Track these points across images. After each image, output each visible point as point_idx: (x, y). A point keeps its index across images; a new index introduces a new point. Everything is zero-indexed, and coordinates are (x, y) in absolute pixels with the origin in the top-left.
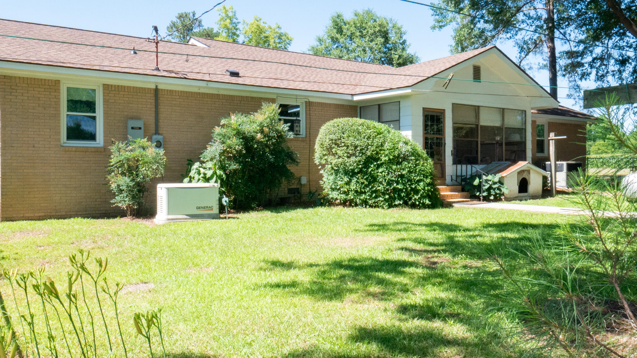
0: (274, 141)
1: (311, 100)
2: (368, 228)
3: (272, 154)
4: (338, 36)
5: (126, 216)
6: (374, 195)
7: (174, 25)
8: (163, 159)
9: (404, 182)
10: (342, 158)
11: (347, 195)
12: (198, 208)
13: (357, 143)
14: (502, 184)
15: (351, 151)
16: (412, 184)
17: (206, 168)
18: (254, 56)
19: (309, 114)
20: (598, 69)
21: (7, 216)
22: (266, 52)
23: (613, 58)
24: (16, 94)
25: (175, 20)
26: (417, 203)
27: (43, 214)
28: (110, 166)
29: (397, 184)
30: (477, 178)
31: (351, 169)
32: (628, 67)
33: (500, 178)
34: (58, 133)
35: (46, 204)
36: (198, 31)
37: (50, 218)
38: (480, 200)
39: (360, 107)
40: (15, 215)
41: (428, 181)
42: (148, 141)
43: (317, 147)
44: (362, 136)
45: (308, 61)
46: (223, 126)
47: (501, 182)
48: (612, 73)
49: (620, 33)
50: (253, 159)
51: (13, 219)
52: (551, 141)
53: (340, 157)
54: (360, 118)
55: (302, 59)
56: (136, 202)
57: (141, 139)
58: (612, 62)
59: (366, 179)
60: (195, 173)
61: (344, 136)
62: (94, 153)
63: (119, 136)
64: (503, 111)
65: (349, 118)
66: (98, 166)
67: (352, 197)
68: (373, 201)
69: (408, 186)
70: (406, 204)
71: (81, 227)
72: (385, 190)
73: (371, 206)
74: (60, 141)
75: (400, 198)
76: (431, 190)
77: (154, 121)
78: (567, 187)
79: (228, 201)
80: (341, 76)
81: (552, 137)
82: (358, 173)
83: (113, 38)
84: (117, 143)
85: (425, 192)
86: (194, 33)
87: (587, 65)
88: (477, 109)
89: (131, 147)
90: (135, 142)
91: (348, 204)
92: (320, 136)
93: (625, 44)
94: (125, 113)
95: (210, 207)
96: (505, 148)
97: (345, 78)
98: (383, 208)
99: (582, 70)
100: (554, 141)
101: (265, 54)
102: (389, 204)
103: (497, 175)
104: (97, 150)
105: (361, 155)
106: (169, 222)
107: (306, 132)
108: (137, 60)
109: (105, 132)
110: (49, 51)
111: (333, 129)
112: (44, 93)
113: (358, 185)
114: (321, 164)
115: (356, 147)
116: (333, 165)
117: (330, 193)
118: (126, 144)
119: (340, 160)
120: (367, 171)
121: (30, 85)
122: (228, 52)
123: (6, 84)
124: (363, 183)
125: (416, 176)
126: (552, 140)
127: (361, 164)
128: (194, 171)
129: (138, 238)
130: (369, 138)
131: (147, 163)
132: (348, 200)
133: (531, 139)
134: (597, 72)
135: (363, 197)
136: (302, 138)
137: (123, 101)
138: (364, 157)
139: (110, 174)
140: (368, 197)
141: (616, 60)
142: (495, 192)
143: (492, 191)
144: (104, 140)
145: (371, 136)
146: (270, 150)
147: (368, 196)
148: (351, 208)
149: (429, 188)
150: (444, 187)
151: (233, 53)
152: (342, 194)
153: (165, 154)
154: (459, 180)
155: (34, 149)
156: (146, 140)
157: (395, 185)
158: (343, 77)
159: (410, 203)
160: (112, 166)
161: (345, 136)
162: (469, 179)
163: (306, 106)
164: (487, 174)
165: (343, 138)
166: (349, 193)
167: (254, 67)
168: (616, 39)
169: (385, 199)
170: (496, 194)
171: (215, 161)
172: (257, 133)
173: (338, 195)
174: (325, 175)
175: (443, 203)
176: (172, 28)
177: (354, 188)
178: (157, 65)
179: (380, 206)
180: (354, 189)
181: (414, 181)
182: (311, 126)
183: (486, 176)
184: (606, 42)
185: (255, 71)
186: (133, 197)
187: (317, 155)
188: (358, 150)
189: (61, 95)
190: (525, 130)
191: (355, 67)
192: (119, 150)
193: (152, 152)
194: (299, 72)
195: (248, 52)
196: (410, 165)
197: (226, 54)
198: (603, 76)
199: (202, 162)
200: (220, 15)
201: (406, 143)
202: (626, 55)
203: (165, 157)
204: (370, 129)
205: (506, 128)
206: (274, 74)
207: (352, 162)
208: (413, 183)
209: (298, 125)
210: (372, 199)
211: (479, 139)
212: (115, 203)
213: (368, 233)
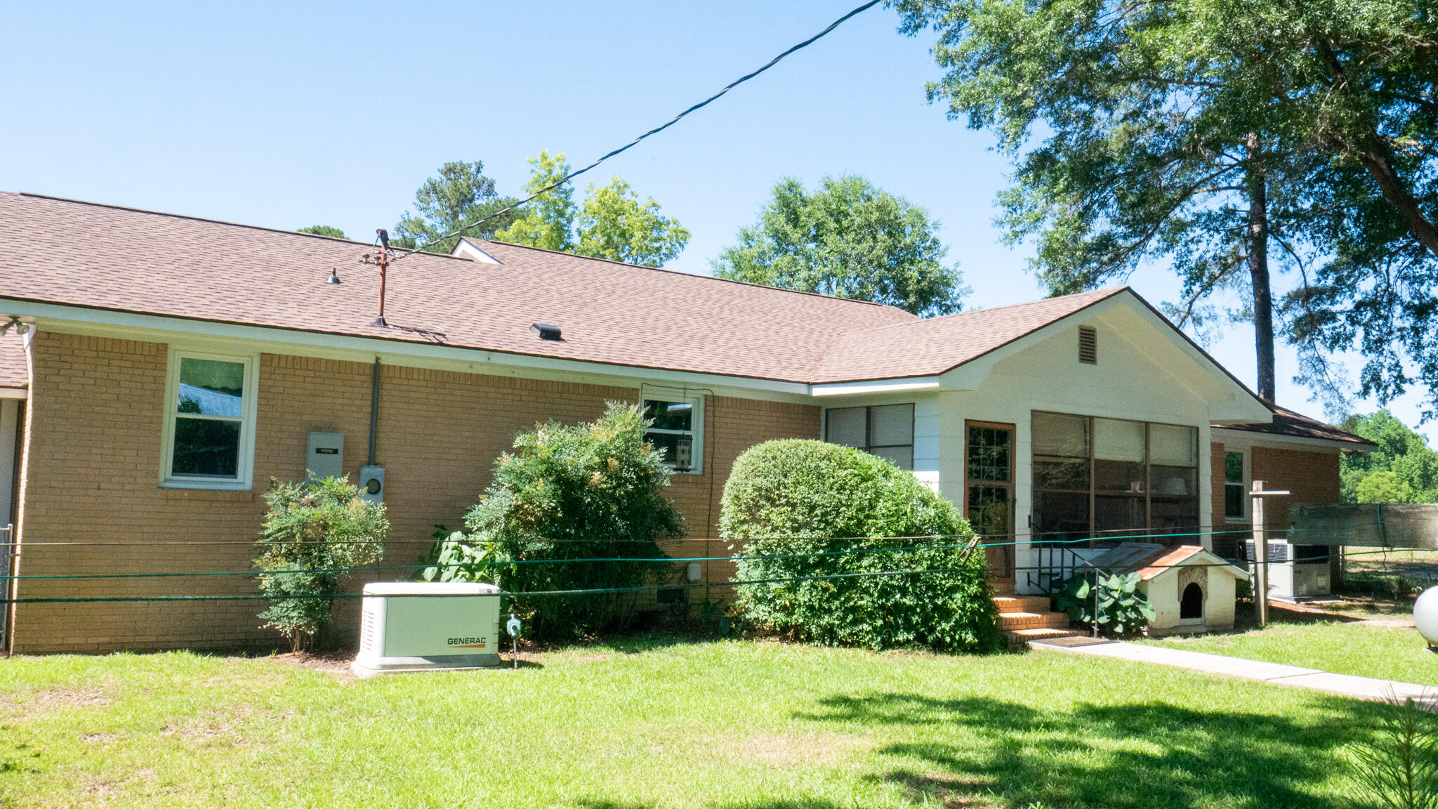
0: (631, 487)
1: (717, 393)
2: (827, 709)
3: (623, 517)
4: (789, 228)
5: (290, 650)
6: (850, 617)
7: (433, 189)
8: (383, 525)
9: (918, 591)
10: (781, 532)
11: (791, 614)
12: (452, 641)
13: (816, 498)
14: (1144, 597)
15: (800, 517)
16: (936, 596)
17: (475, 546)
18: (598, 284)
19: (711, 424)
20: (1368, 327)
21: (28, 642)
22: (625, 274)
23: (1402, 303)
24: (69, 372)
25: (437, 177)
26: (948, 639)
27: (106, 639)
28: (263, 537)
29: (904, 595)
30: (1085, 582)
31: (800, 557)
32: (1433, 321)
33: (1137, 584)
34: (156, 460)
35: (115, 617)
36: (484, 203)
37: (122, 649)
38: (1091, 635)
39: (827, 411)
40: (42, 641)
41: (973, 589)
42: (350, 482)
43: (726, 501)
44: (827, 484)
45: (717, 296)
46: (518, 452)
47: (1140, 593)
48: (1399, 334)
49: (1415, 249)
50: (581, 526)
51: (40, 649)
52: (1255, 500)
53: (777, 528)
54: (826, 441)
55: (703, 290)
56: (314, 619)
57: (335, 477)
58: (1398, 310)
59: (833, 581)
60: (451, 556)
61: (786, 481)
62: (230, 505)
63: (287, 467)
64: (1145, 428)
65: (800, 441)
66: (236, 534)
67: (801, 621)
68: (848, 631)
69: (927, 601)
70: (921, 639)
71: (188, 679)
72: (875, 608)
73: (843, 643)
74: (157, 477)
75: (909, 627)
76: (979, 610)
77: (366, 434)
78: (1296, 600)
79: (519, 628)
80: (787, 335)
81: (1258, 490)
82: (816, 566)
83: (291, 242)
84: (281, 487)
85: (965, 615)
86: (476, 206)
87: (1342, 318)
88: (1087, 424)
89: (311, 496)
90: (322, 484)
91: (790, 634)
92: (733, 478)
93: (1424, 272)
94: (305, 418)
95: (478, 640)
96: (1152, 511)
97: (796, 339)
98: (870, 648)
99: (1334, 328)
100: (1261, 499)
101: (622, 279)
102: (883, 641)
103: (1130, 575)
104: (237, 498)
105: (822, 525)
106: (385, 673)
107: (704, 462)
108: (341, 298)
109: (257, 456)
110: (150, 279)
111: (762, 465)
112: (131, 371)
113: (814, 594)
114: (732, 541)
115: (812, 508)
116: (761, 547)
117: (751, 606)
118: (303, 488)
119: (777, 535)
120: (836, 563)
121: (101, 354)
122: (540, 276)
123: (51, 350)
124: (825, 590)
125: (945, 579)
126: (1258, 496)
127: (823, 548)
128: (449, 552)
129: (310, 719)
130: (841, 489)
131: (345, 532)
132: (792, 626)
133: (1210, 491)
134: (1367, 333)
135: (826, 620)
136: (693, 475)
137: (301, 392)
138: (830, 531)
139: (261, 554)
140: (837, 622)
141: (1407, 307)
142: (1127, 616)
143: (1119, 613)
144: (255, 475)
145: (846, 484)
146: (620, 509)
147: (837, 619)
148: (797, 646)
149: (976, 606)
150: (1010, 599)
151: (551, 278)
152: (778, 611)
153: (387, 515)
154: (1045, 583)
155: (99, 493)
156: (345, 479)
157: (898, 596)
158: (791, 336)
159: (930, 638)
160: (268, 536)
161: (789, 481)
162: (1067, 582)
163: (706, 406)
164: (1108, 572)
165: (785, 488)
166: (794, 609)
167: (595, 315)
168: (1403, 261)
169: (875, 628)
170: (1129, 620)
171: (495, 531)
172: (593, 469)
173: (770, 613)
174: (742, 565)
175: (1006, 638)
176: (428, 193)
177: (806, 599)
178: (382, 315)
179: (864, 644)
180: (805, 602)
181: (942, 589)
182: (716, 451)
183: (1107, 579)
184: (1384, 267)
185: (597, 324)
186: (310, 610)
187: (725, 521)
188: (816, 515)
189: (168, 374)
190: (1197, 468)
191: (819, 311)
192: (286, 502)
193: (360, 507)
194: (694, 326)
195: (584, 276)
196: (932, 553)
197: (536, 280)
198: (1380, 341)
199: (467, 532)
200: (532, 171)
201: (925, 503)
202: (1428, 296)
203: (387, 522)
204: (846, 469)
205: (1152, 466)
206: (637, 331)
207: (804, 542)
208: (939, 595)
209: (686, 448)
210: (844, 627)
211: (1092, 492)
212: (268, 620)
213: (828, 723)
